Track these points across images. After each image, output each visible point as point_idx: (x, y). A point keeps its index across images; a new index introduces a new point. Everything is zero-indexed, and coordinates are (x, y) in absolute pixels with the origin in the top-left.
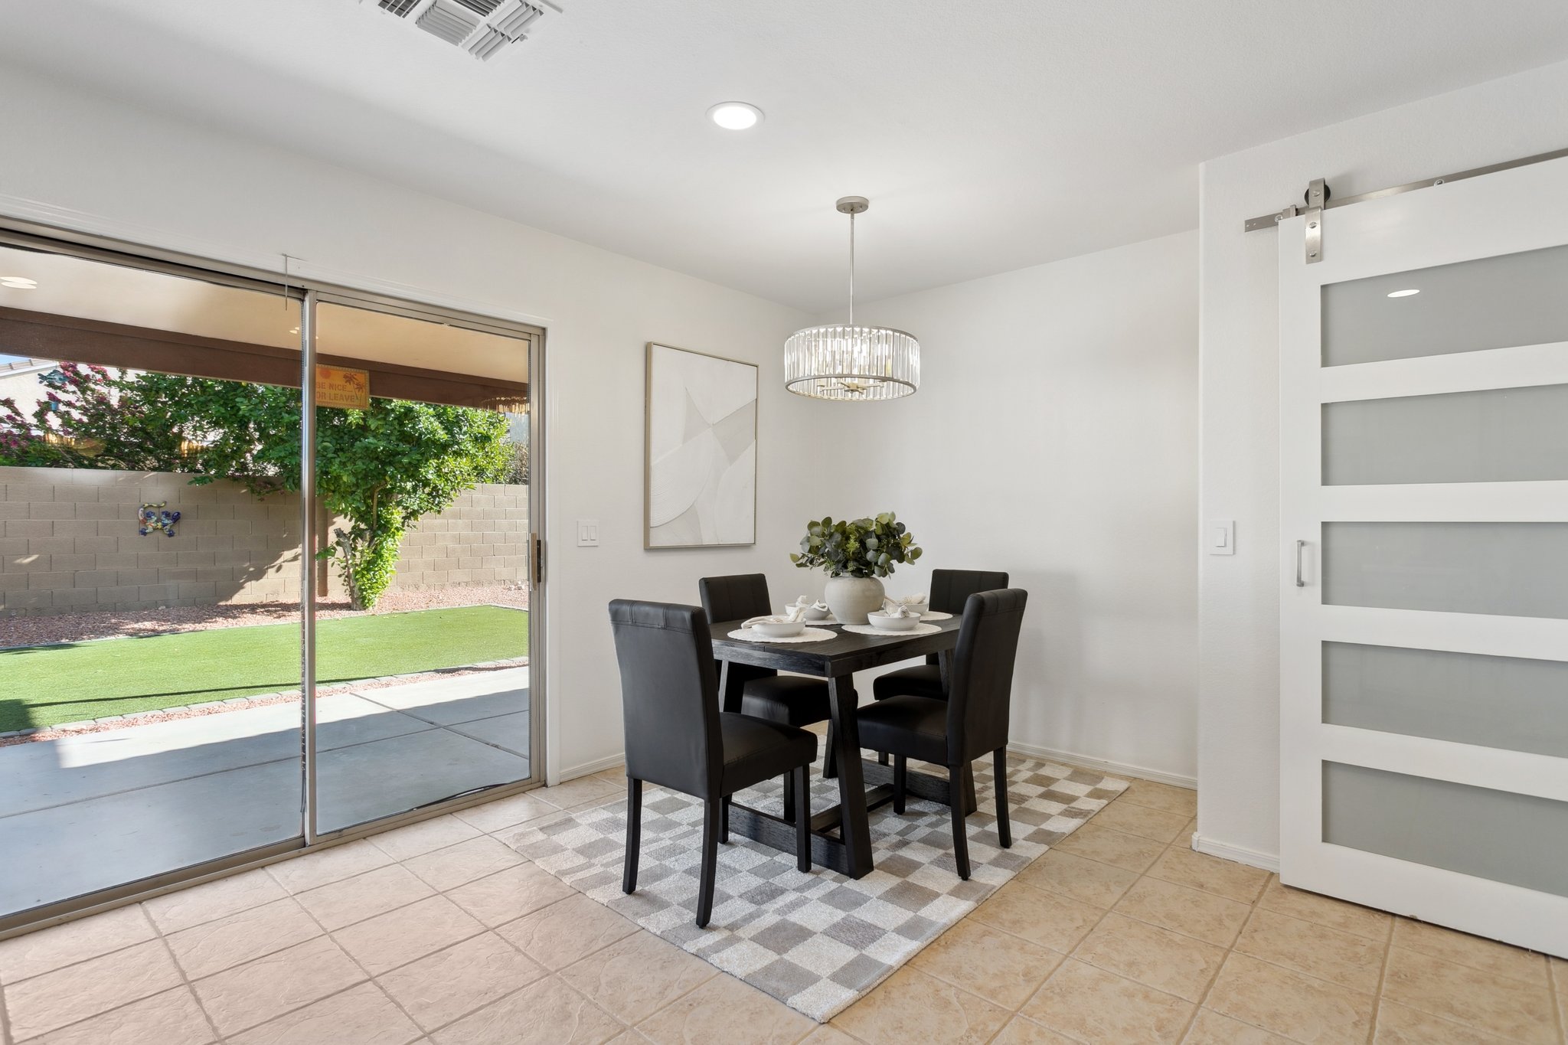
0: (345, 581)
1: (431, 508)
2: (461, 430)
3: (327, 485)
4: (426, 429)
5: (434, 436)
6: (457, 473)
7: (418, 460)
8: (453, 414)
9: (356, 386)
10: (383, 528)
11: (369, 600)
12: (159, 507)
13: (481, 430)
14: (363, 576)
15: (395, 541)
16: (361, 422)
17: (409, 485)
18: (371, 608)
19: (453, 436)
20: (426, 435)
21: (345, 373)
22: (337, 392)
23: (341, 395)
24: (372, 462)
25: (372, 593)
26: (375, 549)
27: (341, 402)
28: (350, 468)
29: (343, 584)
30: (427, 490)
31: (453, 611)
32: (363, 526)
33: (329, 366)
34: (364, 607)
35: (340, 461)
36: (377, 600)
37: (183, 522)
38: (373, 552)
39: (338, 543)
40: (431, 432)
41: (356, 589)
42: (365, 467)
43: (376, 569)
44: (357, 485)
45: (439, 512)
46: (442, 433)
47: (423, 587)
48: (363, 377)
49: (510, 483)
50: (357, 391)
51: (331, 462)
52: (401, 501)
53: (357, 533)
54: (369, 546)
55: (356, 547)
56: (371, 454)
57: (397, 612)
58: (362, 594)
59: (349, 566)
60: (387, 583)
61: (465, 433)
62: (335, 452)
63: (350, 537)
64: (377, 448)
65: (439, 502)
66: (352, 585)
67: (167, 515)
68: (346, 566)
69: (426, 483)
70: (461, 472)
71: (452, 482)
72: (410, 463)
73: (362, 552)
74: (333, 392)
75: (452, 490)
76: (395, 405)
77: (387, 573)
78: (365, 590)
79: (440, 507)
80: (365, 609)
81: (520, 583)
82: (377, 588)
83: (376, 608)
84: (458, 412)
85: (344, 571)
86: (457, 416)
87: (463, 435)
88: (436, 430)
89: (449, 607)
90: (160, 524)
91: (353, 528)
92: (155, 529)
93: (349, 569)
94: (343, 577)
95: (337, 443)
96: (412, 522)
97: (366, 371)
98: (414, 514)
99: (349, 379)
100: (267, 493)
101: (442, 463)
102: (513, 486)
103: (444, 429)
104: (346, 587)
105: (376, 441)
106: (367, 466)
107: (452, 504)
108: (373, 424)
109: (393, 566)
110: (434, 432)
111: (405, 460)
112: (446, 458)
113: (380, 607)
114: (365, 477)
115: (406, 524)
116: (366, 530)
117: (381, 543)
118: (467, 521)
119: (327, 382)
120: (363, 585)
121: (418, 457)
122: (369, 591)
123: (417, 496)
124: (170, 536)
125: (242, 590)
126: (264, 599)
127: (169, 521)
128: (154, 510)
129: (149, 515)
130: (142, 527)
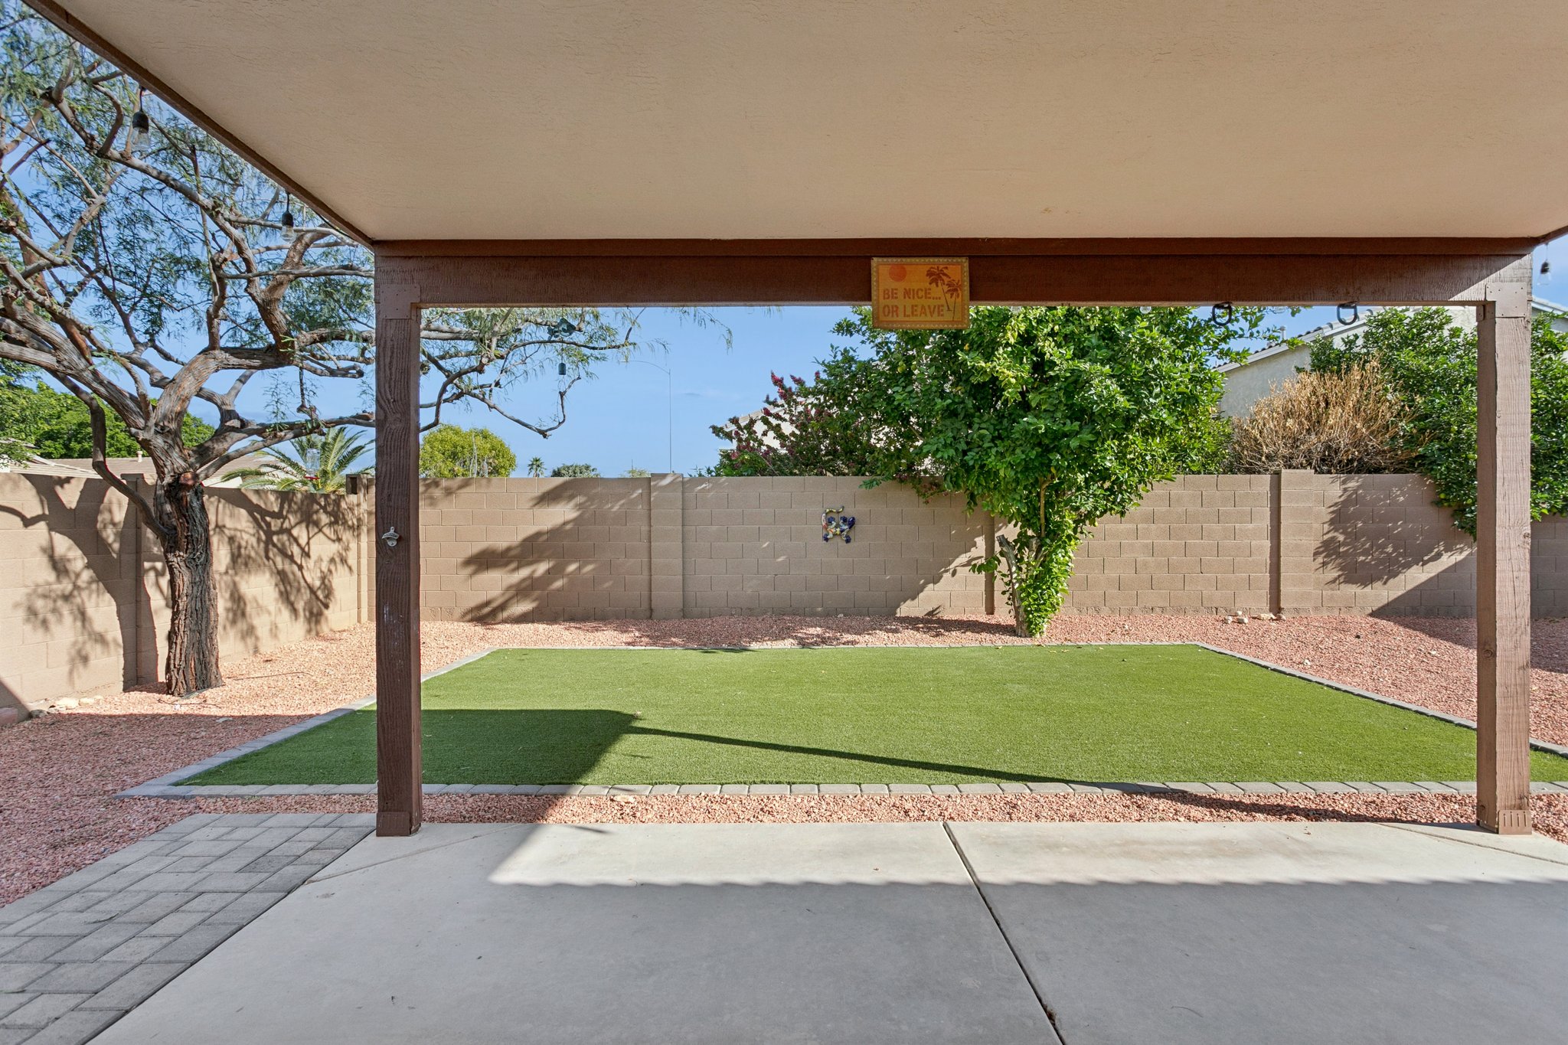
0: (1009, 599)
1: (1111, 509)
2: (1151, 392)
3: (986, 483)
4: (1099, 396)
5: (1110, 404)
6: (1147, 458)
7: (1090, 442)
8: (1139, 372)
9: (946, 288)
10: (1052, 535)
11: (1036, 625)
12: (838, 512)
13: (1182, 388)
14: (1029, 594)
15: (1066, 552)
16: (1019, 399)
17: (1080, 478)
18: (1038, 635)
19: (1138, 401)
20: (1098, 405)
21: (927, 268)
22: (916, 301)
23: (923, 307)
24: (1033, 449)
25: (1039, 617)
26: (1044, 561)
27: (923, 318)
28: (1008, 459)
29: (1007, 603)
30: (1107, 484)
31: (1140, 651)
32: (1030, 533)
33: (904, 260)
34: (1031, 635)
35: (997, 451)
36: (1045, 626)
37: (857, 527)
38: (1041, 565)
39: (1002, 554)
40: (1107, 400)
41: (1021, 611)
42: (1024, 457)
43: (1044, 587)
44: (1017, 481)
45: (1122, 514)
46: (1122, 399)
47: (1105, 611)
48: (959, 269)
49: (1224, 473)
50: (948, 295)
51: (987, 454)
52: (1070, 500)
53: (1023, 541)
54: (1036, 557)
55: (1022, 558)
56: (1034, 438)
57: (1069, 643)
58: (1028, 617)
59: (1014, 581)
60: (1058, 604)
61: (1157, 396)
62: (993, 440)
63: (1015, 546)
64: (1037, 429)
65: (1123, 500)
66: (1017, 605)
67: (845, 520)
68: (1010, 581)
69: (1104, 475)
70: (1153, 456)
71: (1139, 471)
72: (1080, 447)
73: (1028, 564)
74: (909, 302)
75: (1140, 483)
76: (1060, 370)
77: (1057, 592)
78: (1030, 612)
79: (1124, 507)
80: (1031, 636)
81: (1240, 613)
82: (1046, 610)
83: (1044, 635)
84: (1146, 369)
85: (1008, 587)
86: (1146, 374)
87: (1155, 398)
88: (1113, 396)
89: (1136, 643)
90: (838, 530)
91: (1020, 535)
92: (835, 535)
93: (1013, 586)
94: (1007, 595)
95: (995, 430)
96: (1087, 527)
97: (964, 260)
98: (1090, 516)
99: (935, 277)
100: (932, 494)
101: (1127, 446)
102: (1229, 476)
103: (1125, 394)
104: (1010, 607)
105: (1036, 420)
106: (1027, 455)
107: (1140, 502)
108: (1033, 398)
109: (1065, 584)
110: (1112, 399)
111: (1074, 443)
112: (1131, 437)
113: (1049, 635)
114: (1026, 469)
115: (1079, 530)
116: (1033, 537)
117: (1050, 553)
118: (1162, 525)
119: (901, 286)
120: (1029, 605)
121: (1090, 437)
122: (1035, 614)
123: (1091, 492)
124: (848, 541)
125: (909, 602)
126: (931, 613)
127: (845, 527)
128: (834, 516)
129: (829, 521)
130: (825, 532)
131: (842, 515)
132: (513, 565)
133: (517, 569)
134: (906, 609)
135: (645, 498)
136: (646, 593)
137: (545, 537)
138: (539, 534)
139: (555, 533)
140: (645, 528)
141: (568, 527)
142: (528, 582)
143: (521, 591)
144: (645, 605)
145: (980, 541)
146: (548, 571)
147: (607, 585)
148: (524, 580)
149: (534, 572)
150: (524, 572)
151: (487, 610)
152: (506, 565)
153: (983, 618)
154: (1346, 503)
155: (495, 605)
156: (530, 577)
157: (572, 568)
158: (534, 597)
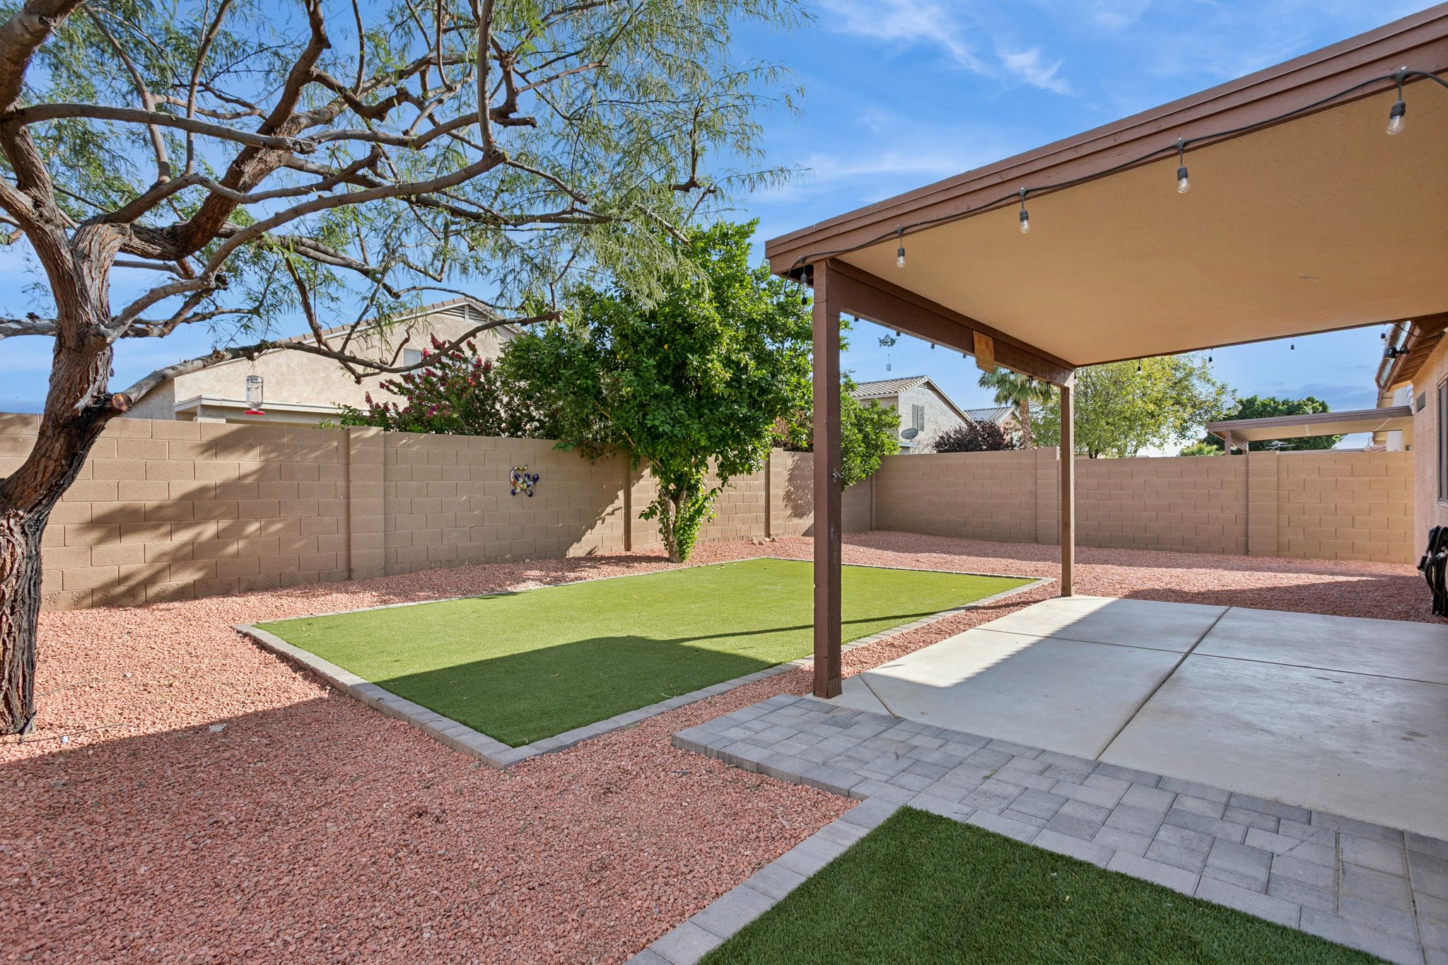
0: (664, 536)
12: (523, 470)
29: (662, 540)
37: (540, 482)
41: (675, 544)
59: (670, 523)
66: (671, 540)
67: (529, 477)
68: (667, 523)
90: (524, 485)
92: (520, 490)
93: (669, 526)
100: (597, 456)
104: (664, 542)
124: (531, 495)
125: (575, 545)
126: (590, 553)
127: (531, 483)
128: (519, 473)
129: (517, 477)
130: (512, 488)
131: (525, 472)
132: (167, 528)
133: (171, 533)
134: (576, 551)
135: (342, 451)
136: (343, 553)
137: (212, 494)
138: (203, 490)
139: (228, 489)
140: (341, 484)
141: (249, 481)
142: (189, 548)
143: (179, 559)
144: (342, 565)
145: (621, 494)
146: (218, 535)
147: (298, 545)
148: (184, 545)
149: (199, 534)
150: (183, 536)
151: (121, 589)
152: (156, 527)
153: (624, 553)
154: (794, 469)
155: (132, 582)
156: (192, 542)
157: (253, 528)
158: (199, 565)
